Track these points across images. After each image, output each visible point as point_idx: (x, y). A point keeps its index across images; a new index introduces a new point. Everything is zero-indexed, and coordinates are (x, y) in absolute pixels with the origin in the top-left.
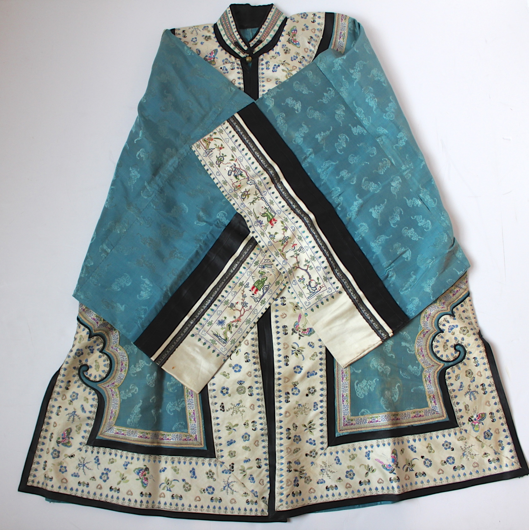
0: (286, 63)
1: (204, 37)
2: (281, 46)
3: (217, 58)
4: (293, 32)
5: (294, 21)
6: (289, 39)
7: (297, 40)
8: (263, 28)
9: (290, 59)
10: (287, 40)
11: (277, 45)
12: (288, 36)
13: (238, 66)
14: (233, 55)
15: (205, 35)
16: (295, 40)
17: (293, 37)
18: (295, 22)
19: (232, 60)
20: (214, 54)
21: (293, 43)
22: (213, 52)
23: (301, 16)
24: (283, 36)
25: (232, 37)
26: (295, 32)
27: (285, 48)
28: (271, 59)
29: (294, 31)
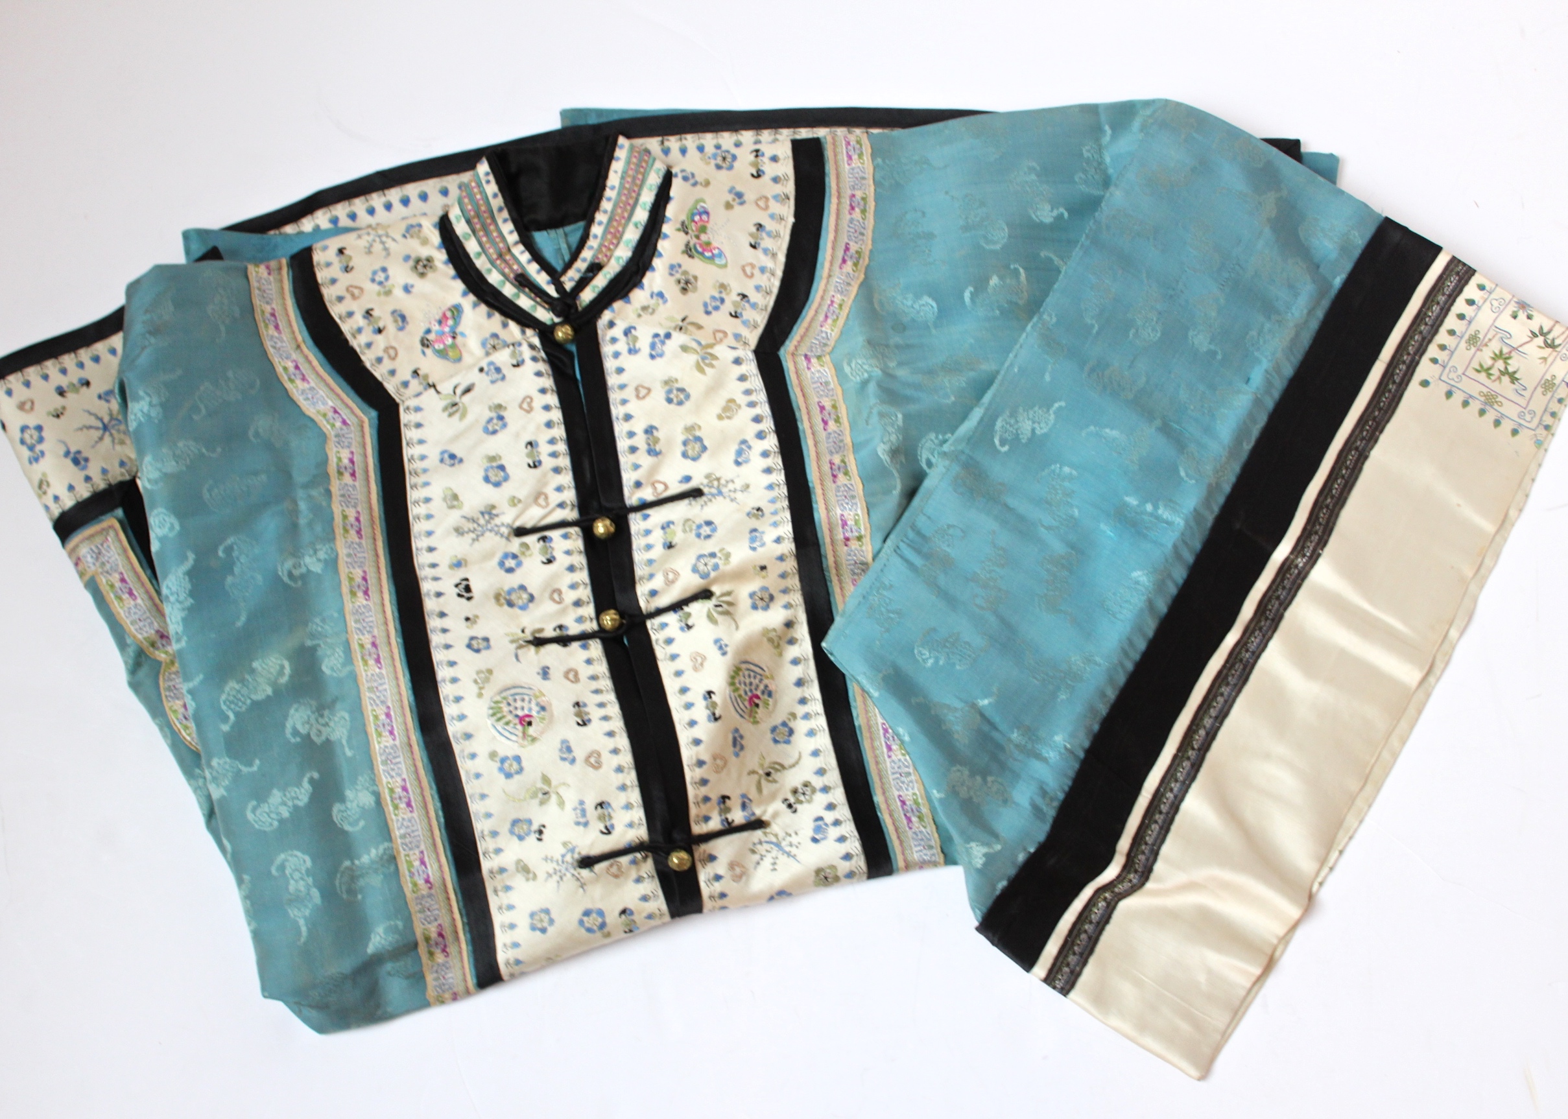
0: (693, 324)
1: (411, 263)
2: (667, 271)
3: (463, 334)
4: (697, 218)
5: (695, 184)
6: (687, 245)
7: (715, 244)
8: (600, 223)
9: (702, 309)
10: (683, 248)
11: (653, 269)
12: (682, 234)
13: (534, 353)
14: (513, 319)
15: (413, 256)
16: (708, 244)
17: (698, 237)
18: (699, 187)
19: (511, 333)
20: (450, 322)
21: (702, 254)
22: (449, 314)
23: (713, 162)
24: (666, 236)
25: (506, 262)
26: (704, 217)
27: (678, 276)
28: (639, 316)
29: (700, 214)
